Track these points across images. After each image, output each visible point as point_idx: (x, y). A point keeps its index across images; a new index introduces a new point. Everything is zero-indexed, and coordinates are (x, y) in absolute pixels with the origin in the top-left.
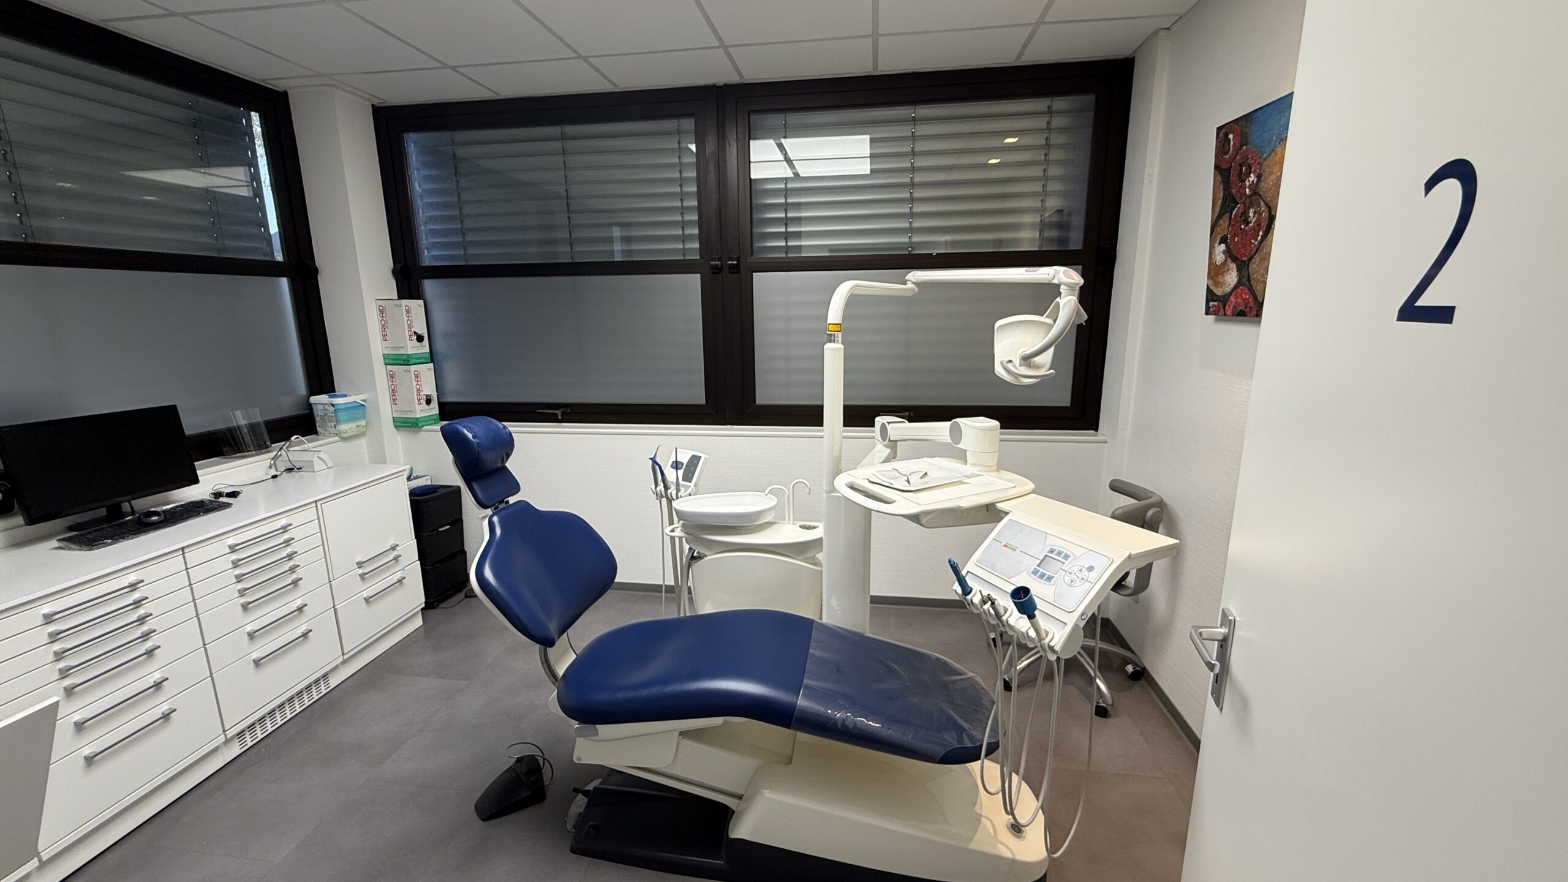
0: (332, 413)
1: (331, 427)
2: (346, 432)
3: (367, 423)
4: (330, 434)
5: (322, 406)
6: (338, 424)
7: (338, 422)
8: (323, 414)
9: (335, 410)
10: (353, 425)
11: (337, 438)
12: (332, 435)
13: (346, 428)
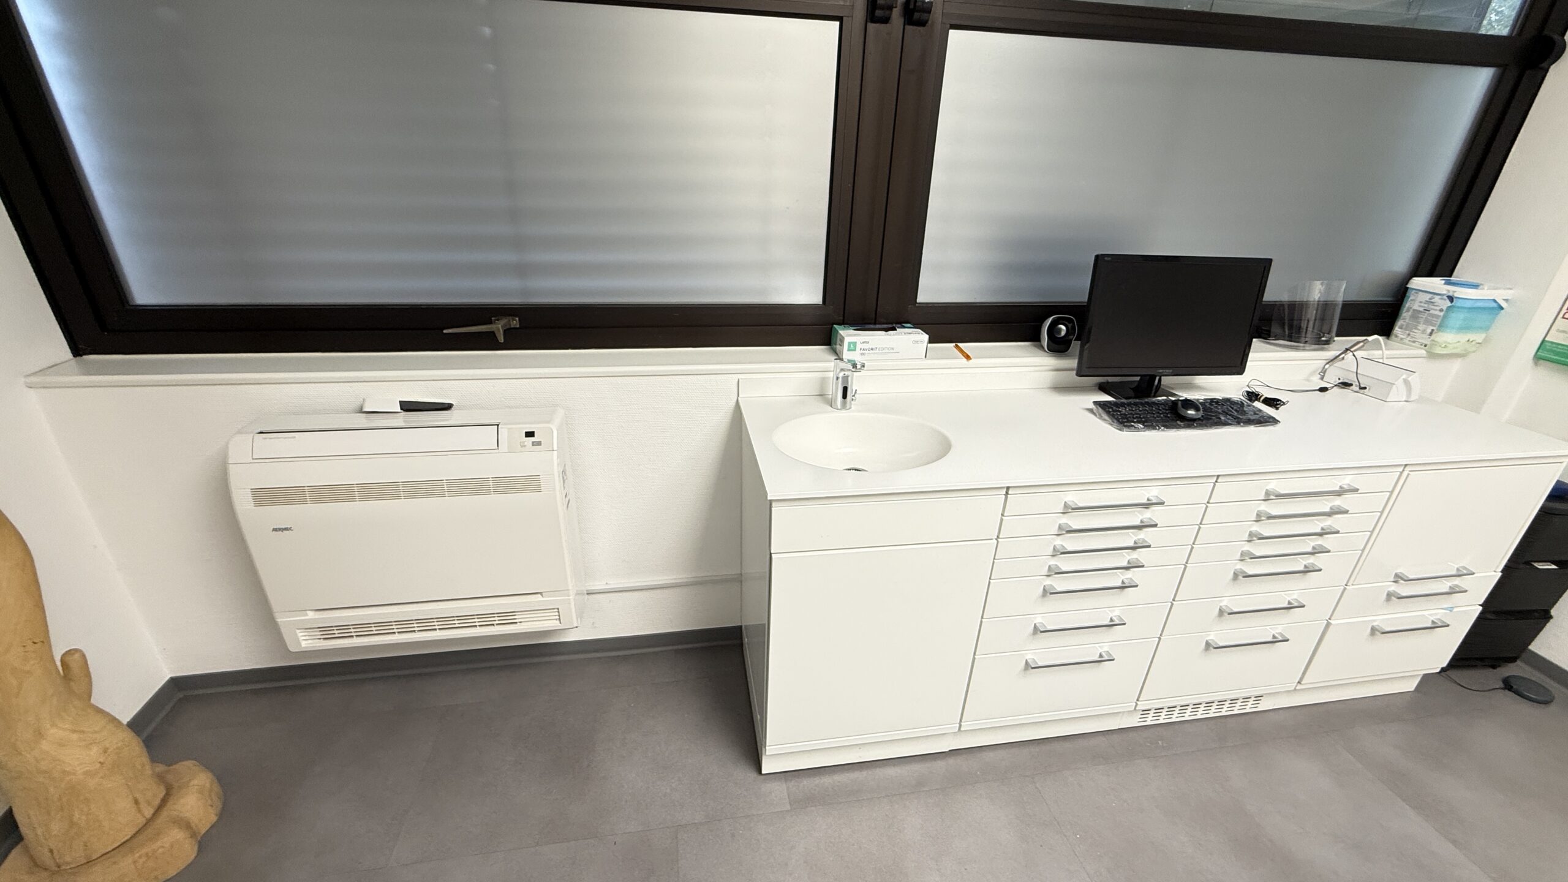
0: (1441, 310)
1: (1424, 332)
2: (1445, 347)
3: (1486, 340)
4: (1414, 342)
5: (1428, 297)
6: (1439, 330)
7: (1442, 327)
8: (1421, 309)
9: (1449, 308)
10: (1464, 337)
11: (1423, 352)
12: (1417, 344)
13: (1449, 340)
